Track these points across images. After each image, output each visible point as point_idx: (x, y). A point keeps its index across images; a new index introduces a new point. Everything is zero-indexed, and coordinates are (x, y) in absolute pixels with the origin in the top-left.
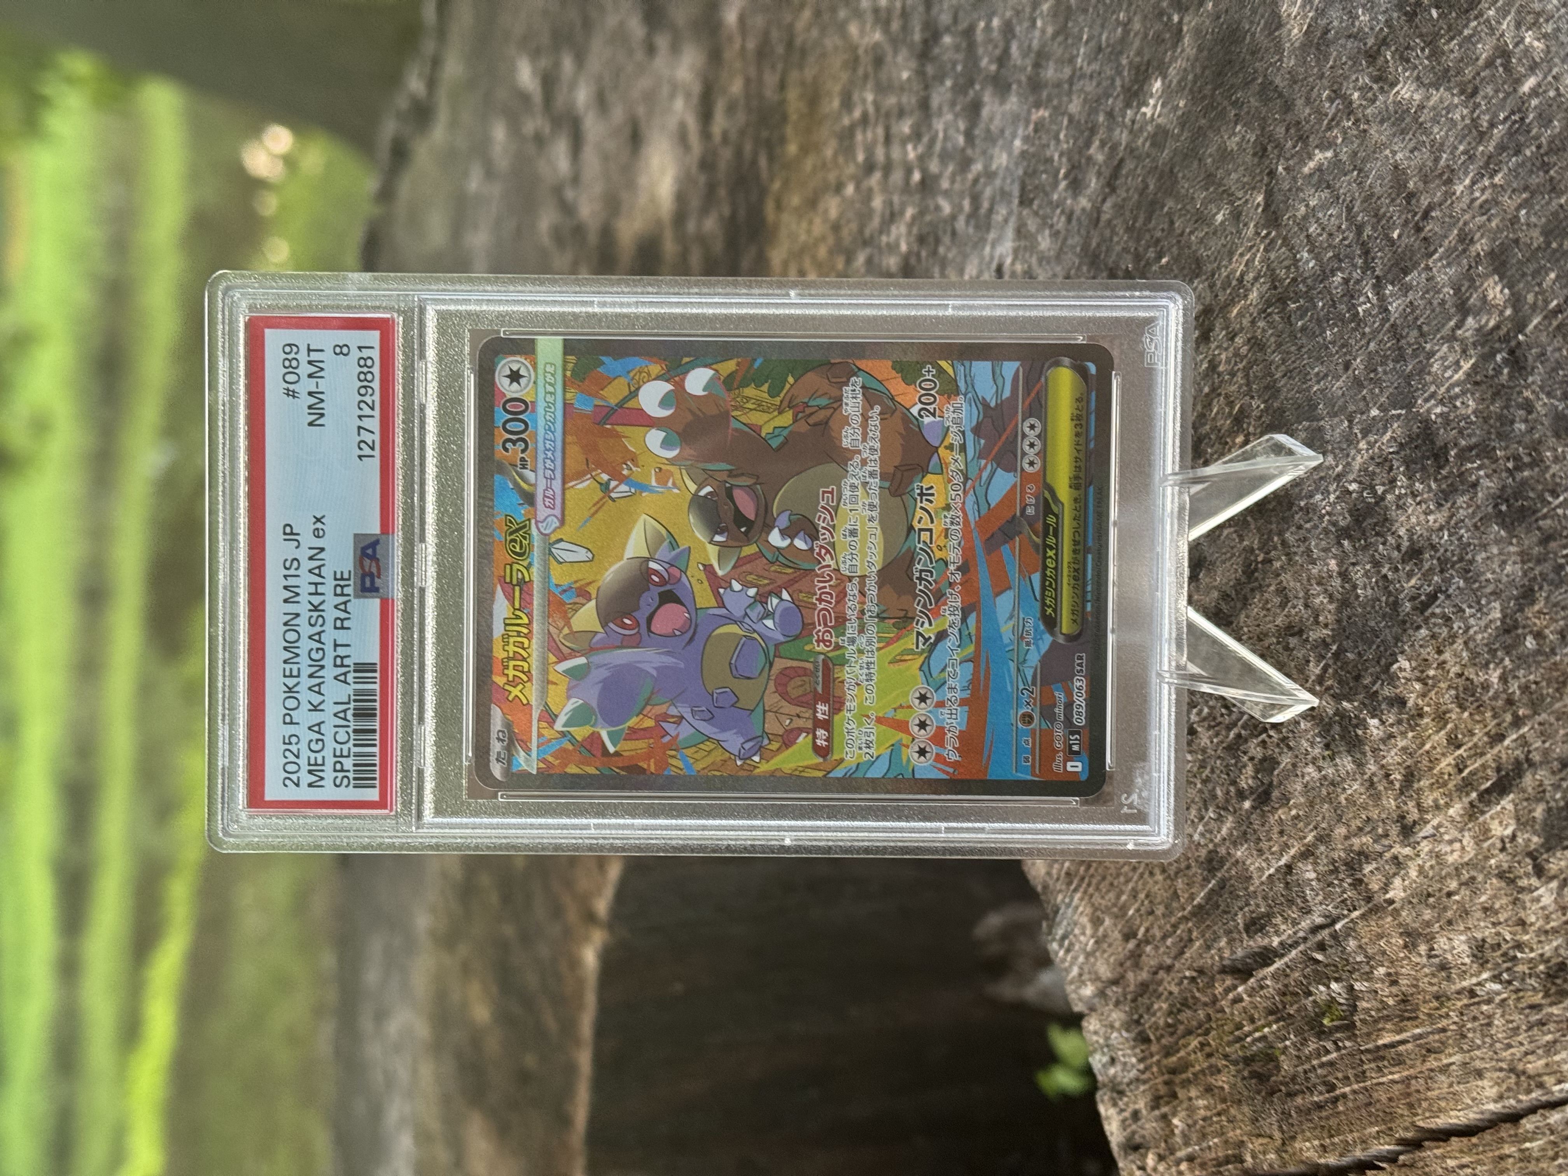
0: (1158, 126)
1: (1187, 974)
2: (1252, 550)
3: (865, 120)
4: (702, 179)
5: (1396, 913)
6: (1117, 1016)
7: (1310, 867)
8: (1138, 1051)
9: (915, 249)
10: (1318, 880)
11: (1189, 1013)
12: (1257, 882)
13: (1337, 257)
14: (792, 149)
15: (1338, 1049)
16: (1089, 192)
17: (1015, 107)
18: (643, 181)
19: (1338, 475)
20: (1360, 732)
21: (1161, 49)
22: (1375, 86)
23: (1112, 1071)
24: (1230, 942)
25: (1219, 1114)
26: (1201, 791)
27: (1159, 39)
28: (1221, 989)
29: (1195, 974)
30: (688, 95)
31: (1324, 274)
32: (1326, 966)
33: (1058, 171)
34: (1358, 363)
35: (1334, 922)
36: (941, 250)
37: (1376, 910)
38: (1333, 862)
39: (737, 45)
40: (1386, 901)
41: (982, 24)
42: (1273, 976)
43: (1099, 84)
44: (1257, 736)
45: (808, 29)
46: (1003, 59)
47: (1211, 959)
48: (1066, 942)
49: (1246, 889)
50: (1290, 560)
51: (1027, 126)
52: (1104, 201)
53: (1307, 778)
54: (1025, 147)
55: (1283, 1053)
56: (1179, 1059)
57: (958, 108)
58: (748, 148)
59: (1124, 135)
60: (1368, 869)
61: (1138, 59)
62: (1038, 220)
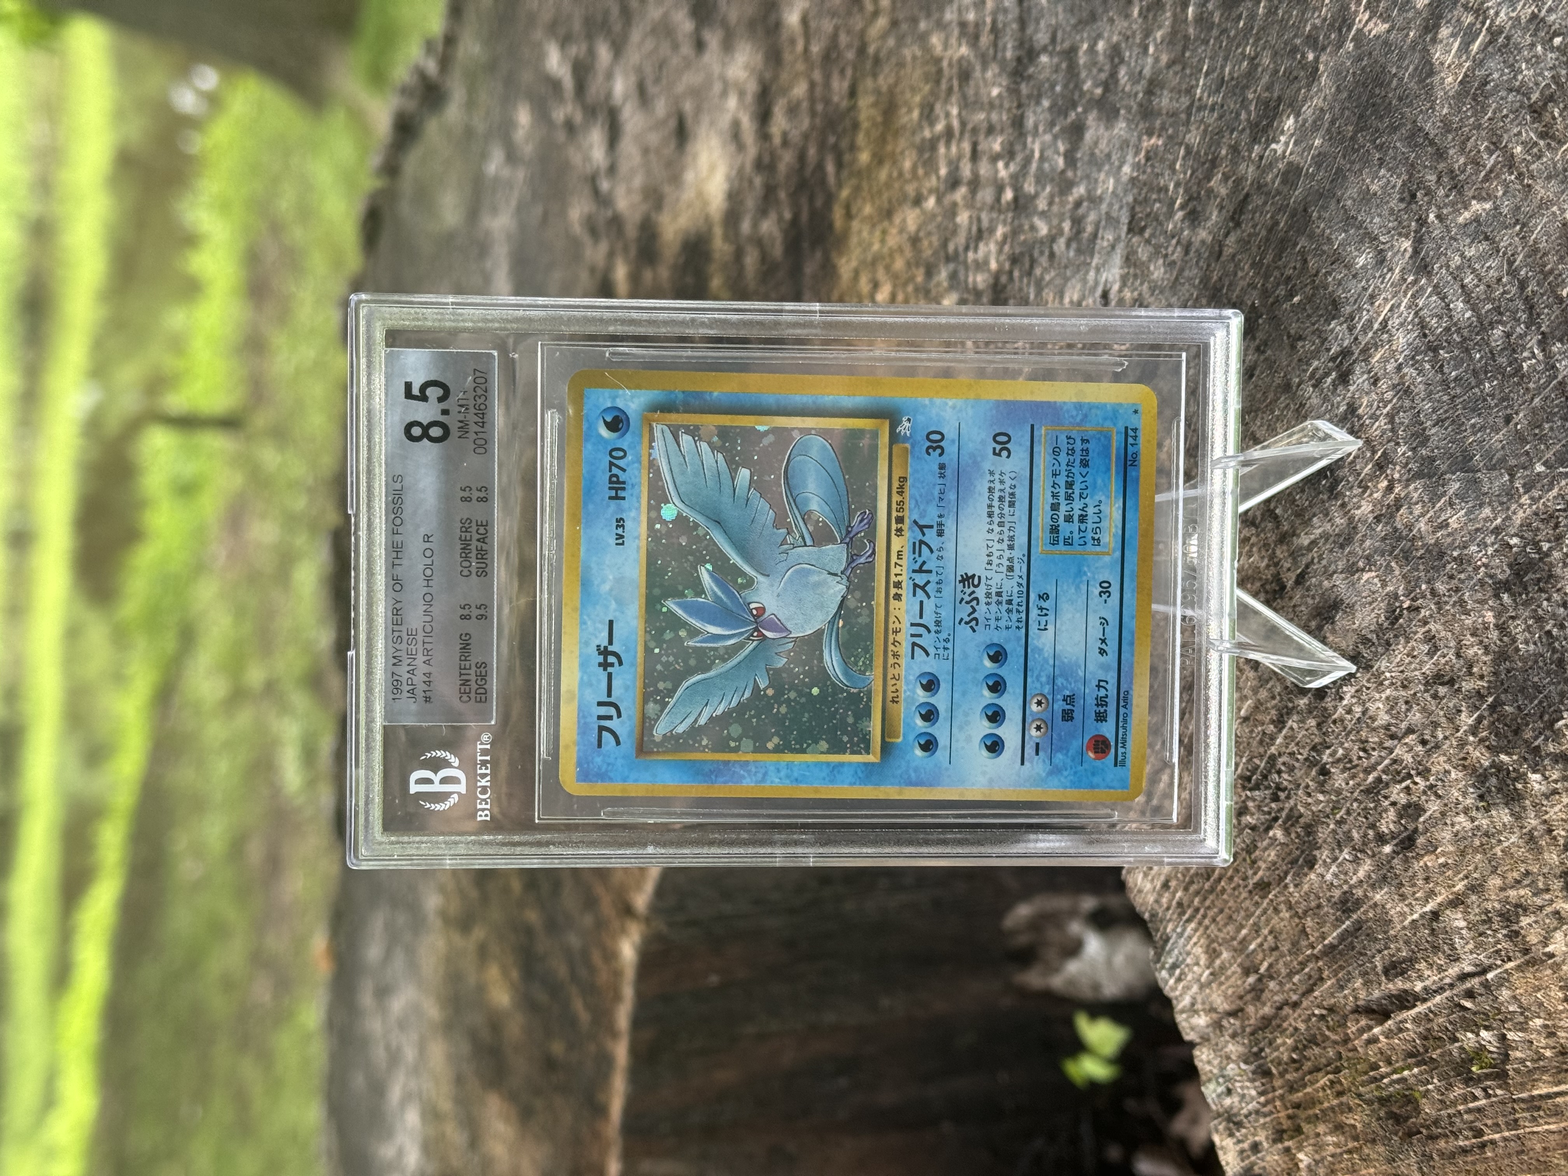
0: (1290, 164)
1: (1317, 1012)
2: (1396, 597)
3: (949, 133)
4: (758, 181)
5: (1556, 967)
6: (1233, 1048)
7: (1460, 915)
8: (1257, 1084)
9: (1007, 266)
10: (1470, 929)
11: (1317, 1050)
12: (1399, 927)
13: (1498, 310)
14: (864, 157)
15: (1488, 1096)
16: (1209, 224)
17: (1122, 133)
18: (689, 176)
19: (1496, 528)
20: (1519, 786)
21: (1296, 85)
22: (1542, 143)
23: (1228, 1101)
24: (1367, 983)
25: (1350, 1152)
26: (1334, 831)
27: (1291, 78)
28: (1354, 1029)
29: (1324, 1012)
30: (742, 94)
31: (1483, 326)
32: (1475, 1013)
33: (1175, 203)
34: (1521, 419)
35: (1484, 971)
36: (1038, 271)
37: (1532, 963)
38: (1487, 912)
39: (800, 46)
40: (1544, 954)
41: (1085, 46)
42: (1414, 1020)
43: (1220, 117)
44: (1400, 782)
45: (884, 36)
46: (1110, 84)
47: (1346, 999)
48: (1178, 972)
49: (1386, 932)
50: (1440, 609)
51: (1137, 154)
52: (1227, 235)
53: (1457, 827)
54: (1135, 174)
55: (1424, 1096)
56: (1305, 1094)
57: (1057, 129)
58: (812, 152)
59: (1250, 170)
60: (1525, 921)
61: (1266, 94)
62: (1151, 249)
